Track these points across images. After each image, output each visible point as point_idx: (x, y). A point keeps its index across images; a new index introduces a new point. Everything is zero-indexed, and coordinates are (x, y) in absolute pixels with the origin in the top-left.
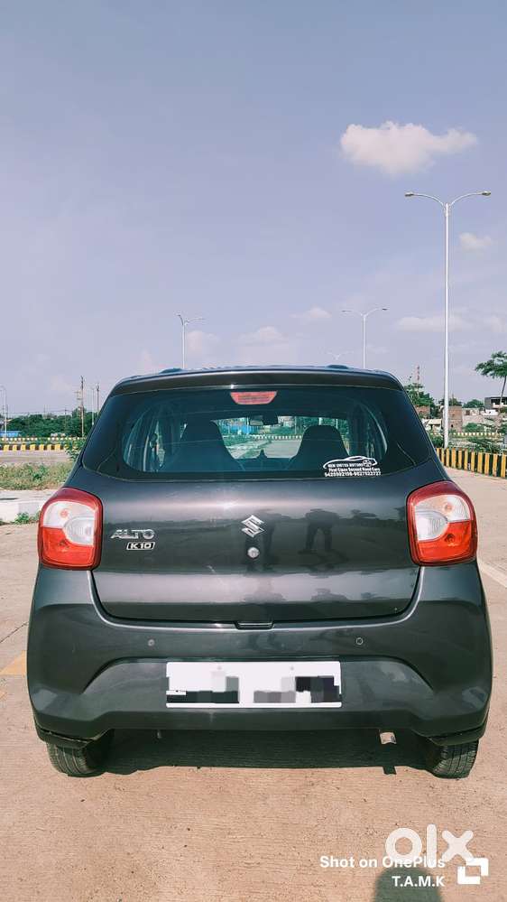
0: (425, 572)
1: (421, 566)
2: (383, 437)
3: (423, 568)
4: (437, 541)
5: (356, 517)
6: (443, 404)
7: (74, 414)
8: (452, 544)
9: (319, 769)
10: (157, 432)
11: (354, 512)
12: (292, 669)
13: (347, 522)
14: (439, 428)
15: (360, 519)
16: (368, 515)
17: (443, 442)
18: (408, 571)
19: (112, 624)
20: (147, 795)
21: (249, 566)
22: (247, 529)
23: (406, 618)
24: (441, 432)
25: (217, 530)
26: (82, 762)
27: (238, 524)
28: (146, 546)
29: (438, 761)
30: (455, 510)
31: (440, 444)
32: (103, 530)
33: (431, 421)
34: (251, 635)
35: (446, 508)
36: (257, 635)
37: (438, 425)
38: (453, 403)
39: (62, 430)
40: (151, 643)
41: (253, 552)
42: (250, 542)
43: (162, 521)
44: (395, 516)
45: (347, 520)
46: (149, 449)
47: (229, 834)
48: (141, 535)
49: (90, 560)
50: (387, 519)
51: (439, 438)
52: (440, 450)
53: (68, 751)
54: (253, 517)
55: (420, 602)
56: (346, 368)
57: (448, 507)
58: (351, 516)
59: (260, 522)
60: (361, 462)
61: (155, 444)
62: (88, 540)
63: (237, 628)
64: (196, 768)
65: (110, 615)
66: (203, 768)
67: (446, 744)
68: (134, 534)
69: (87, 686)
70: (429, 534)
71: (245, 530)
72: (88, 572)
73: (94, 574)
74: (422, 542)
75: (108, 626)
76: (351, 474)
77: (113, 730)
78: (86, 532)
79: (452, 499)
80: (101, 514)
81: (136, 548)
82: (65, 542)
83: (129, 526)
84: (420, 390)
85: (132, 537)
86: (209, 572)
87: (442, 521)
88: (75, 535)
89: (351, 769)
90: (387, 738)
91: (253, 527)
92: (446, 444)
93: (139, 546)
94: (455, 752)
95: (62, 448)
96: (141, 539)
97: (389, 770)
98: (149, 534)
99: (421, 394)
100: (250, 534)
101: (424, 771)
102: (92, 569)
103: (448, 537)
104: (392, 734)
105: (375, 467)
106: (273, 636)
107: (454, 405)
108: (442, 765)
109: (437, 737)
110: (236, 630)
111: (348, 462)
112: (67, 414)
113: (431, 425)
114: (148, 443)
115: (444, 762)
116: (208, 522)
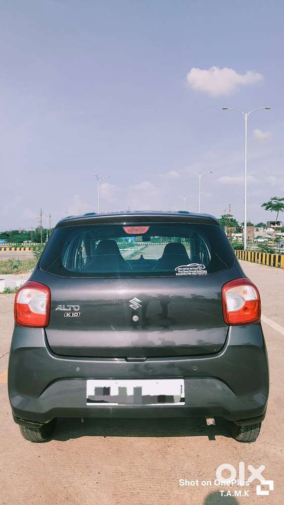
0: (232, 328)
1: (229, 325)
2: (209, 253)
3: (231, 327)
4: (239, 312)
5: (193, 298)
6: (243, 225)
7: (37, 230)
8: (247, 313)
9: (172, 437)
10: (82, 246)
11: (192, 295)
12: (157, 383)
13: (189, 300)
14: (241, 239)
15: (196, 299)
16: (200, 296)
17: (243, 247)
18: (222, 329)
19: (56, 358)
20: (76, 453)
21: (134, 326)
22: (132, 305)
23: (221, 355)
24: (242, 241)
25: (116, 304)
26: (39, 435)
27: (127, 302)
28: (75, 315)
29: (238, 433)
30: (249, 294)
31: (242, 248)
32: (51, 305)
33: (237, 235)
34: (135, 365)
35: (244, 292)
36: (138, 365)
37: (241, 237)
38: (249, 225)
39: (30, 239)
40: (78, 369)
41: (135, 318)
42: (134, 312)
43: (85, 299)
44: (216, 297)
45: (189, 299)
46: (78, 256)
47: (122, 476)
48: (72, 308)
49: (43, 323)
50: (211, 298)
51: (241, 245)
52: (242, 252)
53: (31, 429)
54: (135, 298)
55: (228, 346)
56: (188, 213)
57: (245, 292)
58: (191, 297)
59: (139, 301)
60: (196, 267)
61: (81, 253)
62: (42, 310)
63: (127, 361)
64: (103, 437)
65: (55, 353)
66: (107, 437)
67: (243, 425)
68: (68, 308)
69: (41, 394)
70: (234, 307)
71: (131, 306)
72: (42, 329)
73: (46, 330)
74: (230, 312)
75: (54, 359)
76: (191, 274)
77: (56, 418)
78: (42, 306)
79: (247, 288)
80: (50, 296)
81: (70, 316)
82: (29, 312)
83: (66, 303)
84: (231, 218)
85: (67, 310)
86: (111, 330)
87: (241, 300)
88: (35, 308)
89: (190, 437)
90: (210, 421)
91: (135, 304)
92: (245, 248)
93: (71, 315)
94: (248, 429)
95: (30, 249)
96: (73, 311)
97: (212, 438)
98: (77, 308)
99: (232, 220)
100: (134, 308)
101: (231, 438)
102: (45, 327)
103: (245, 309)
104: (213, 420)
105: (204, 270)
106: (146, 365)
107: (250, 225)
108: (241, 436)
109: (238, 421)
110: (125, 362)
111: (189, 267)
112: (33, 230)
113: (237, 237)
114: (77, 253)
115: (242, 434)
116: (110, 301)
